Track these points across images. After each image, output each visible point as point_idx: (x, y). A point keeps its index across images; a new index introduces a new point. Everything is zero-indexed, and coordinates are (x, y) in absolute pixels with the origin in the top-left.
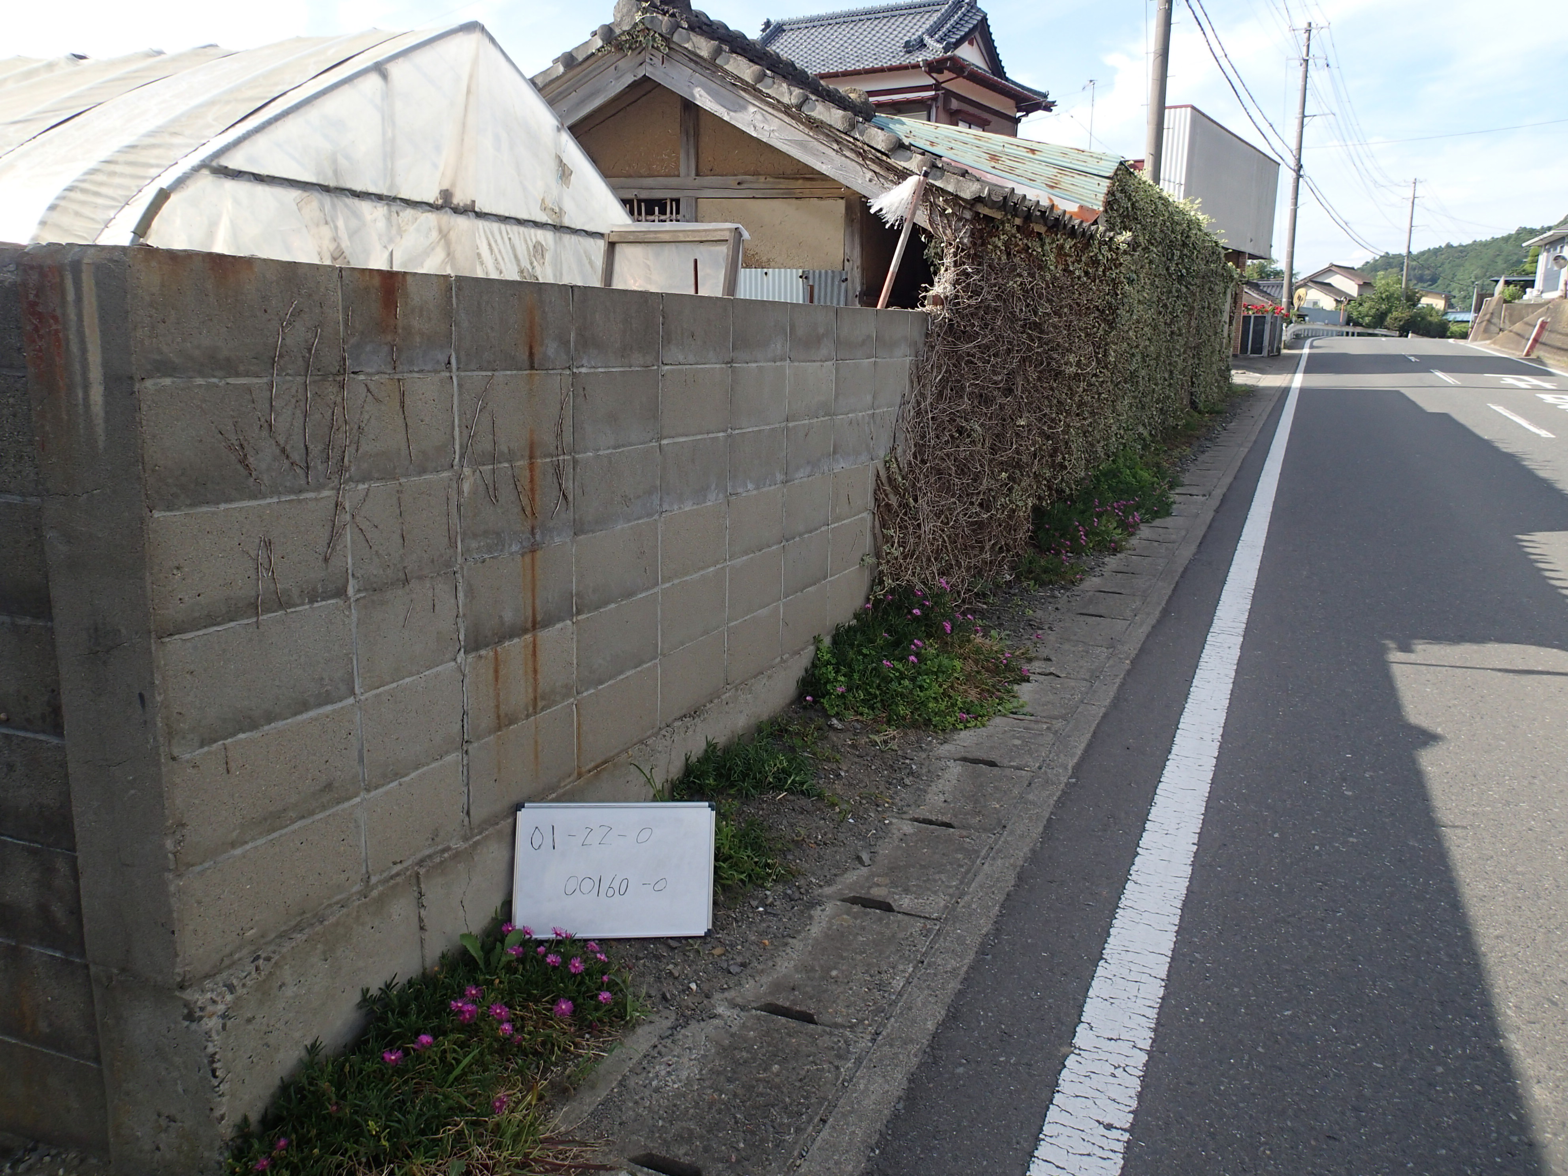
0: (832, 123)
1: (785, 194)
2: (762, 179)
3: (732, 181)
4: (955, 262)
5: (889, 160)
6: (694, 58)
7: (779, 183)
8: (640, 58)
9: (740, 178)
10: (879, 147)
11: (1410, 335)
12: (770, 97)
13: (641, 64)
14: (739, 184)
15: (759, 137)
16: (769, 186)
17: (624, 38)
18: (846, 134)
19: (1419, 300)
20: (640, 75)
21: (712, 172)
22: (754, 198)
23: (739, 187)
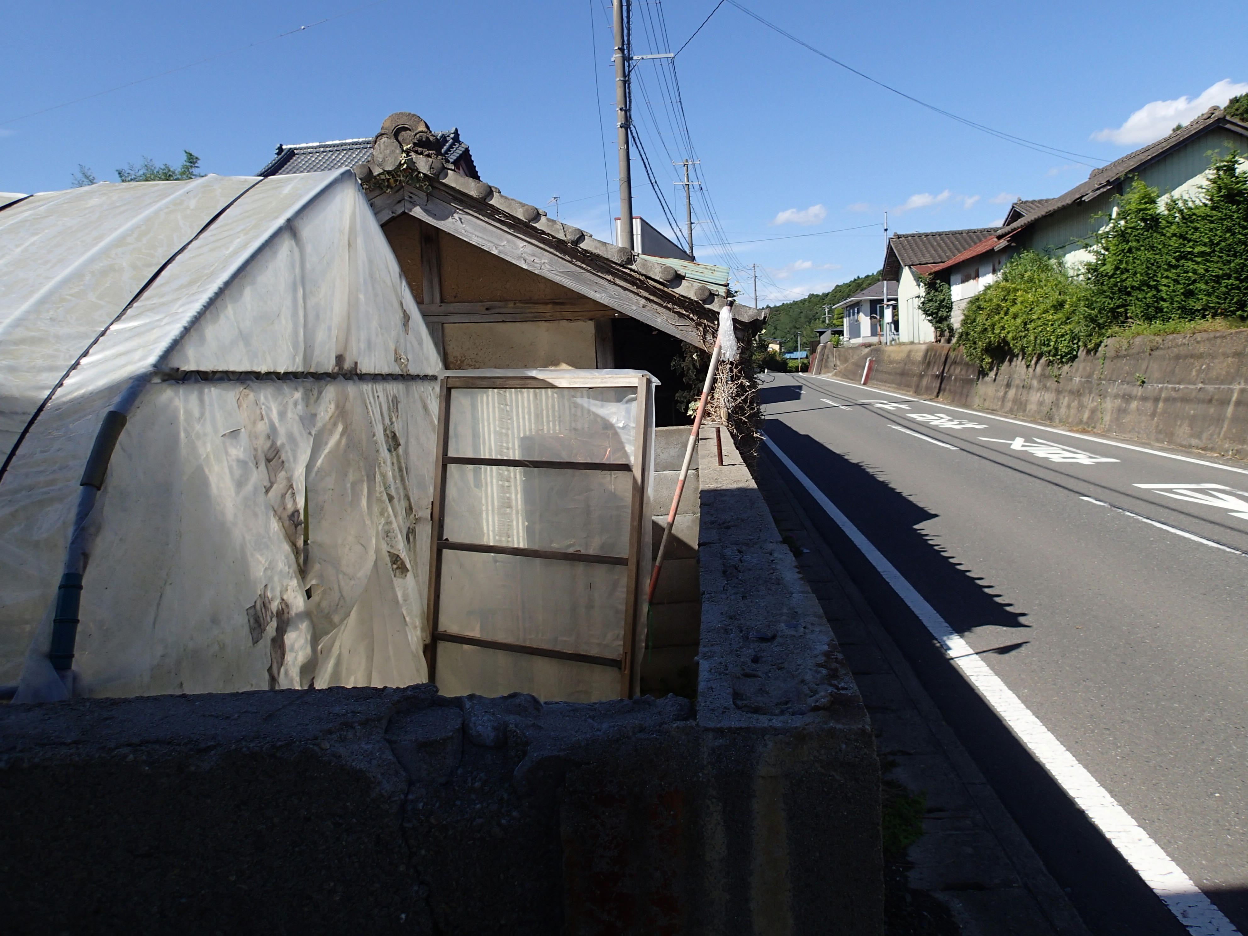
0: (609, 257)
1: (535, 317)
2: (511, 305)
3: (478, 307)
4: (732, 377)
5: (666, 289)
6: (459, 196)
7: (530, 308)
8: (398, 196)
9: (488, 304)
10: (657, 278)
11: (766, 371)
12: (544, 233)
13: (399, 202)
14: (487, 309)
15: (530, 269)
16: (518, 311)
17: (383, 177)
18: (623, 266)
19: (768, 346)
20: (400, 211)
21: (457, 299)
22: (503, 321)
23: (487, 312)
